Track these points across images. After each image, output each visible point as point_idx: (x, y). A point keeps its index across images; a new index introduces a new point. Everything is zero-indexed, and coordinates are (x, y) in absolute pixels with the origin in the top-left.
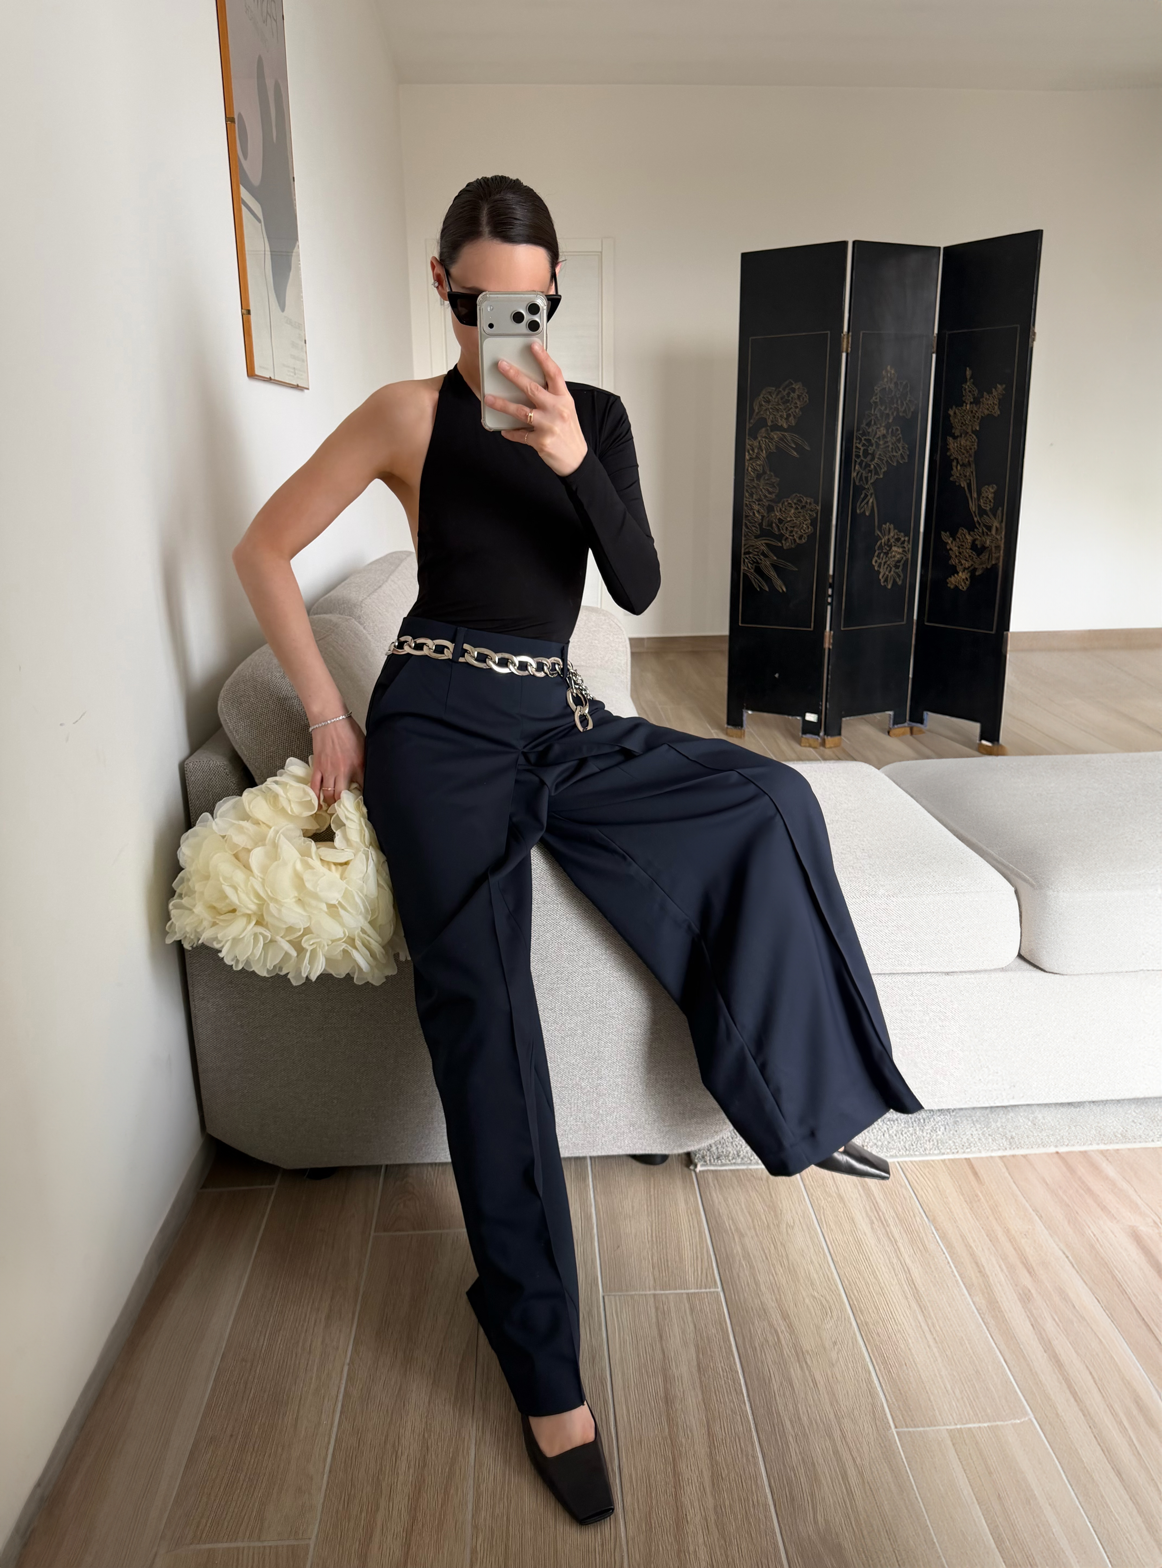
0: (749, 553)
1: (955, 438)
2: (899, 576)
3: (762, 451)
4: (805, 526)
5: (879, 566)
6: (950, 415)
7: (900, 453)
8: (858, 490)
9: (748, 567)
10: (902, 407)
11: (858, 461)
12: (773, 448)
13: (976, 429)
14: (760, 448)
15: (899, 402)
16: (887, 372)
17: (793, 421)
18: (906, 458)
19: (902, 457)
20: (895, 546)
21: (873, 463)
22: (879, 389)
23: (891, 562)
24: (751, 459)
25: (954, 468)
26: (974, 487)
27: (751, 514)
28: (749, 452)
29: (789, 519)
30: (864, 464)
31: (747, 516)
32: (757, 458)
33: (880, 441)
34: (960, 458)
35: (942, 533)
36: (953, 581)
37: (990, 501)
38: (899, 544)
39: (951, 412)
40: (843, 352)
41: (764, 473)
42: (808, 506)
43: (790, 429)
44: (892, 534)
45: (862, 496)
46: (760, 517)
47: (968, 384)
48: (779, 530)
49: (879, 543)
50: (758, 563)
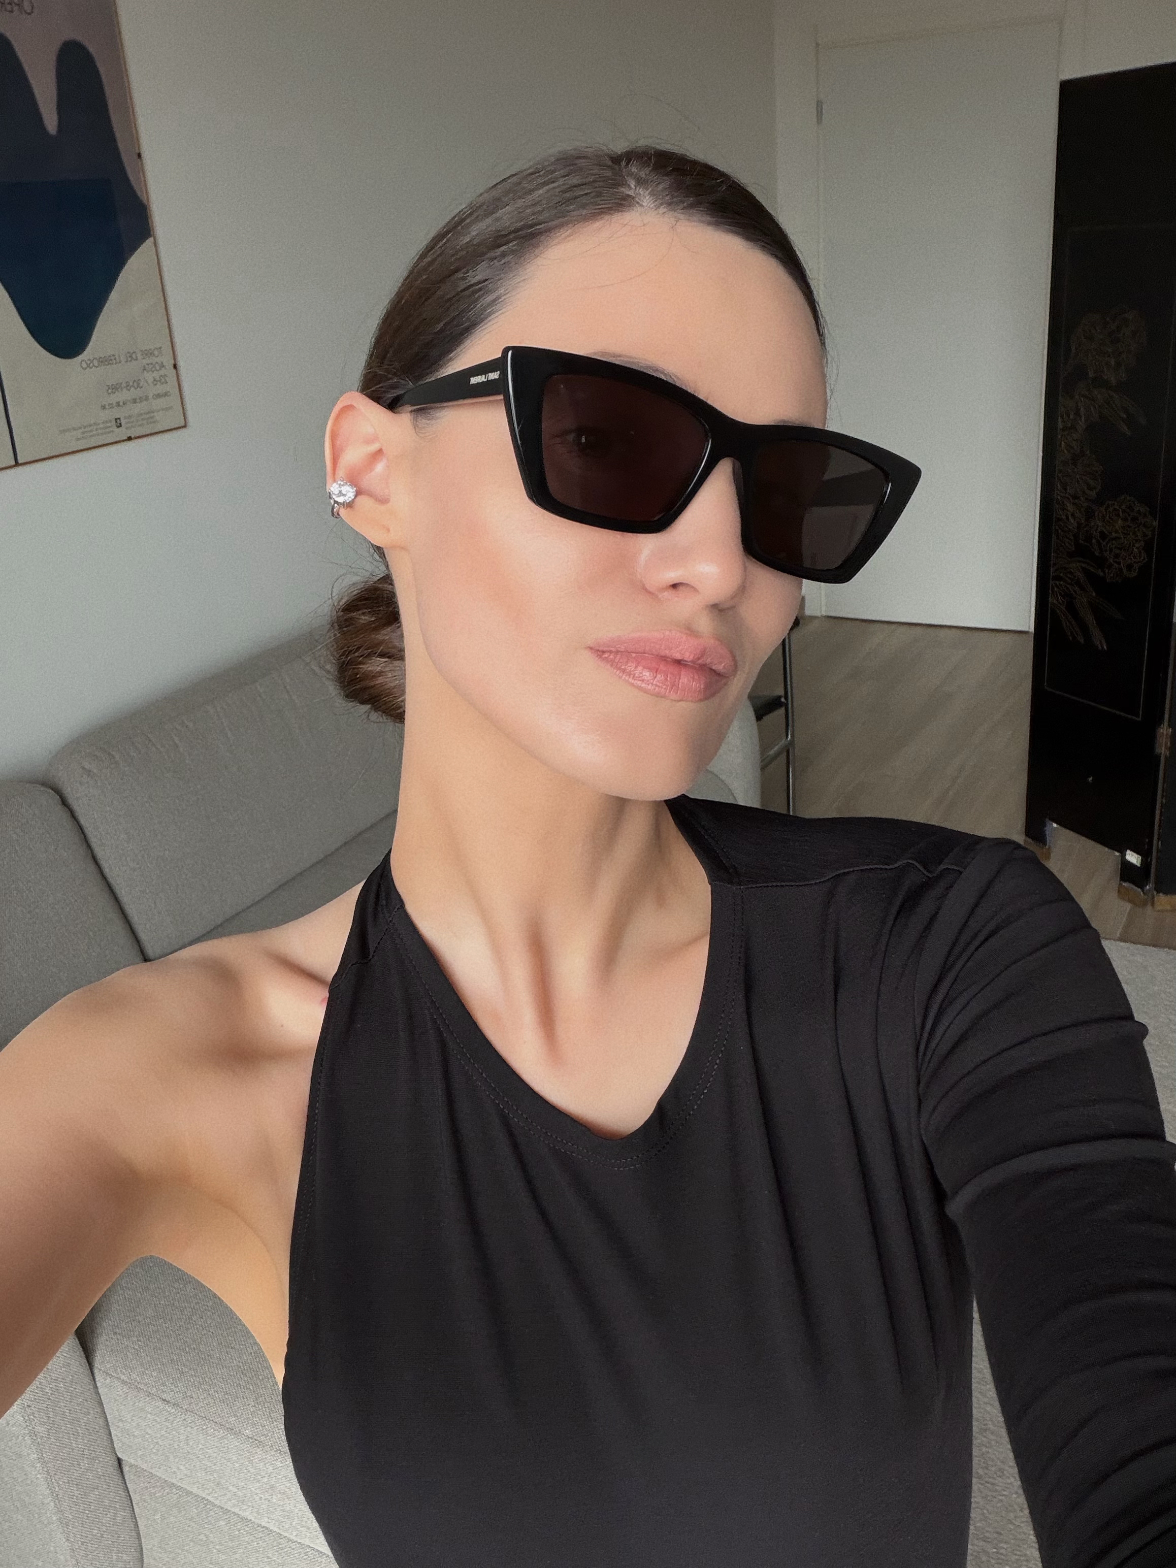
0: (1059, 577)
3: (1081, 417)
4: (1135, 550)
9: (1059, 600)
14: (1077, 413)
17: (1124, 375)
27: (1064, 517)
28: (1062, 417)
29: (1114, 535)
31: (1059, 520)
32: (1074, 428)
41: (1083, 453)
42: (1141, 519)
43: (1119, 387)
46: (1076, 524)
48: (1101, 550)
50: (1071, 597)
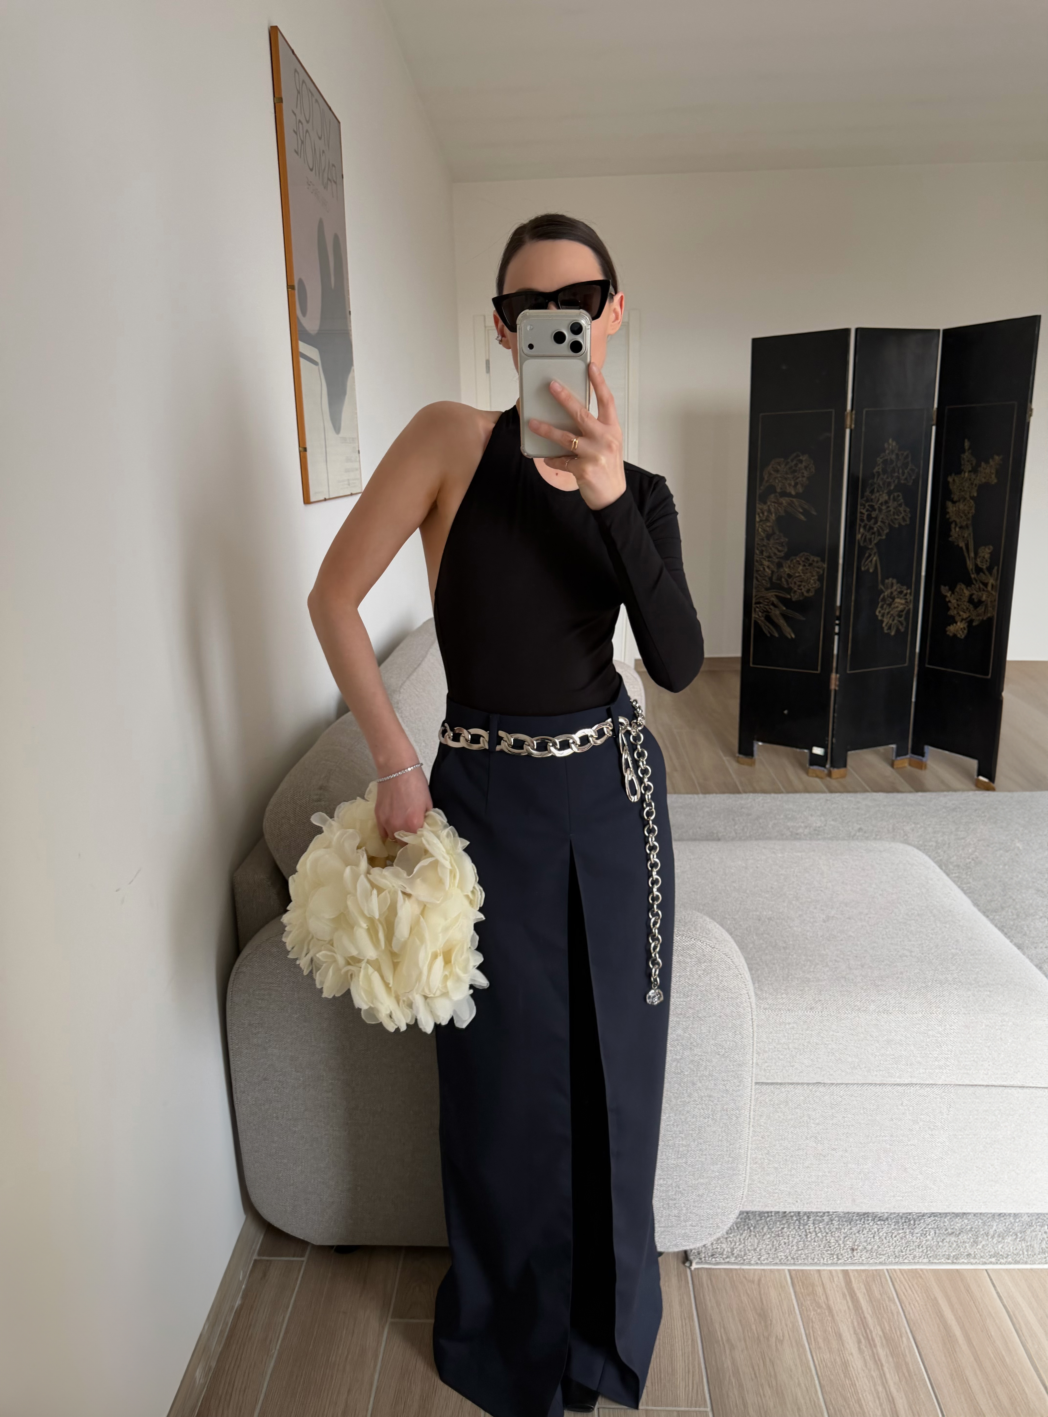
0: (759, 603)
1: (954, 502)
2: (902, 624)
3: (771, 514)
4: (812, 581)
5: (883, 616)
6: (948, 483)
7: (901, 516)
8: (862, 550)
9: (758, 615)
10: (903, 475)
11: (863, 524)
12: (782, 513)
13: (974, 496)
14: (769, 511)
15: (901, 471)
16: (889, 444)
17: (800, 489)
18: (908, 519)
19: (904, 519)
20: (898, 598)
21: (876, 526)
22: (881, 460)
23: (894, 612)
24: (761, 521)
25: (953, 530)
26: (971, 546)
27: (762, 569)
28: (759, 514)
29: (797, 575)
30: (868, 527)
31: (757, 571)
32: (767, 520)
33: (882, 506)
34: (958, 521)
35: (942, 587)
36: (952, 629)
37: (987, 561)
38: (902, 596)
39: (950, 479)
40: (846, 428)
41: (774, 533)
42: (815, 564)
43: (797, 496)
44: (895, 588)
45: (867, 555)
46: (770, 572)
47: (967, 454)
48: (788, 584)
49: (882, 596)
50: (767, 612)
